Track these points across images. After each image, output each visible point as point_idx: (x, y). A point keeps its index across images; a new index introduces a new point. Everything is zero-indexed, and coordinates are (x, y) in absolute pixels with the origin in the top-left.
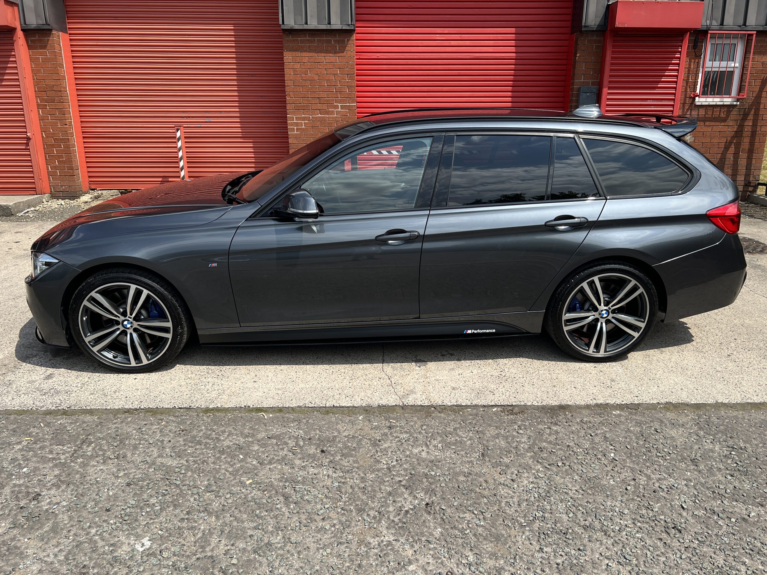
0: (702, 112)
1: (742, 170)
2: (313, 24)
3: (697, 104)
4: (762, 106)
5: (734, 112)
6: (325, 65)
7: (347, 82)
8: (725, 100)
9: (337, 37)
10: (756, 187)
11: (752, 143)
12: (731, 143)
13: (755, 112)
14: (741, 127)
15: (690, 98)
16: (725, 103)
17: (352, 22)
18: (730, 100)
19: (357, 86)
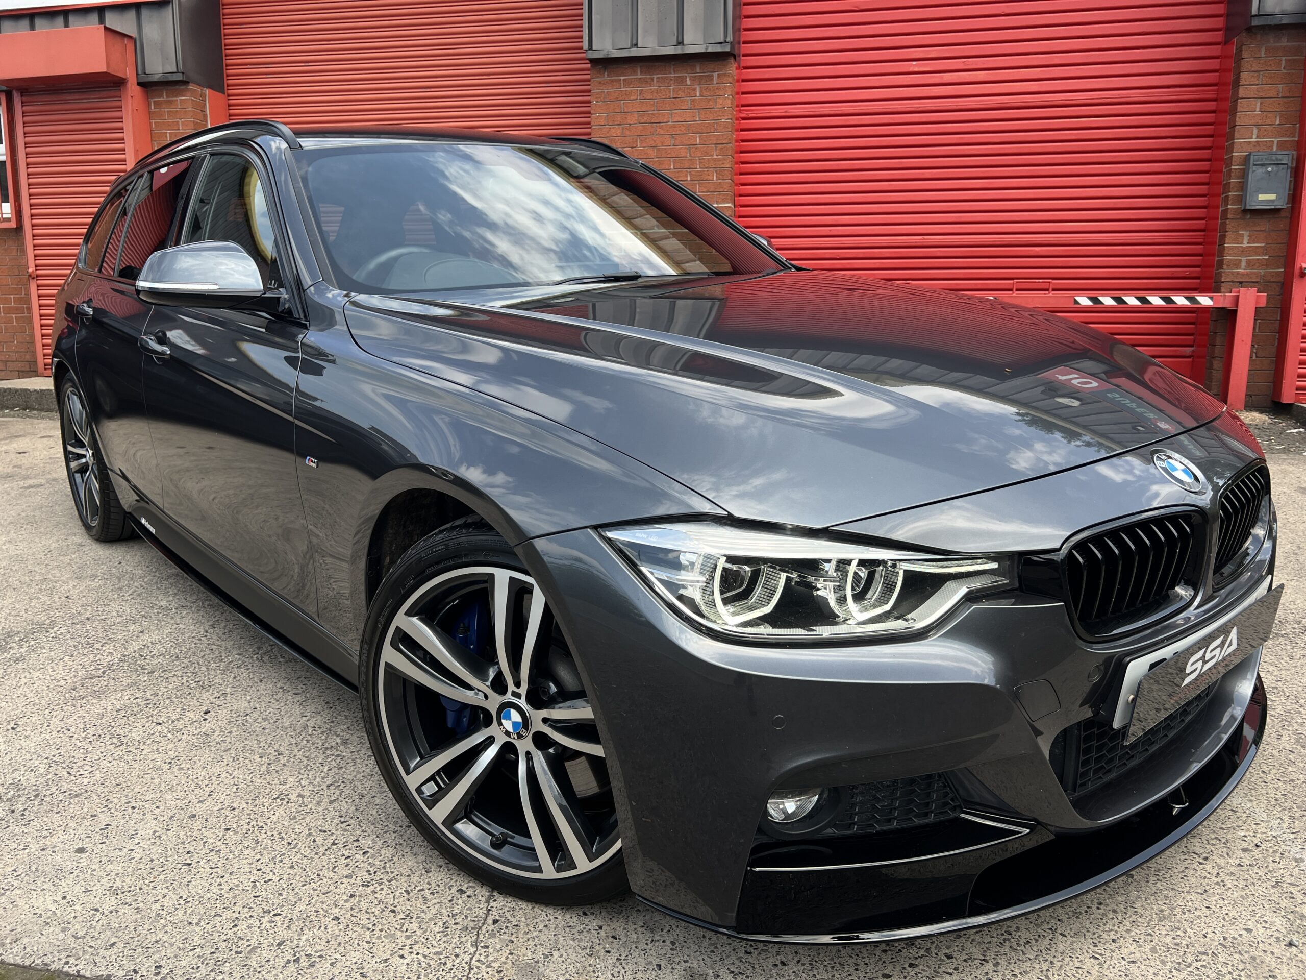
2: (649, 45)
6: (671, 127)
9: (698, 70)
17: (726, 36)
19: (740, 173)
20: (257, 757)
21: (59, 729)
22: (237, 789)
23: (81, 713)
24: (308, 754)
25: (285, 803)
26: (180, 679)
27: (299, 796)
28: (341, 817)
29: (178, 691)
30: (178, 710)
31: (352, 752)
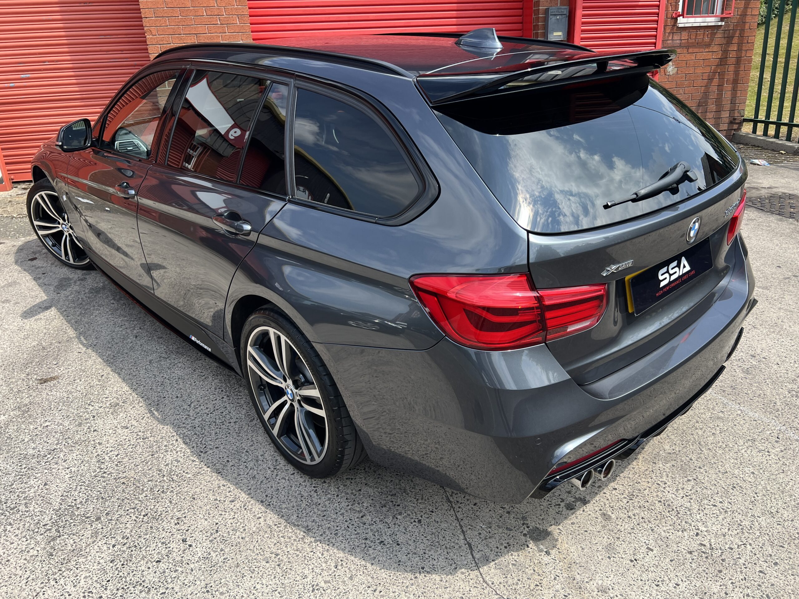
0: (685, 35)
1: (727, 106)
3: (680, 25)
4: (747, 26)
5: (719, 34)
7: (236, 9)
8: (708, 19)
10: (740, 124)
11: (737, 73)
12: (715, 73)
13: (740, 34)
14: (725, 52)
15: (672, 18)
16: (710, 24)
18: (713, 19)
19: (250, 16)
20: (264, 563)
21: (82, 595)
22: (279, 593)
23: (85, 574)
24: (295, 548)
25: (322, 591)
26: (128, 517)
27: (326, 582)
28: (369, 587)
29: (139, 528)
30: (160, 545)
31: (321, 535)
